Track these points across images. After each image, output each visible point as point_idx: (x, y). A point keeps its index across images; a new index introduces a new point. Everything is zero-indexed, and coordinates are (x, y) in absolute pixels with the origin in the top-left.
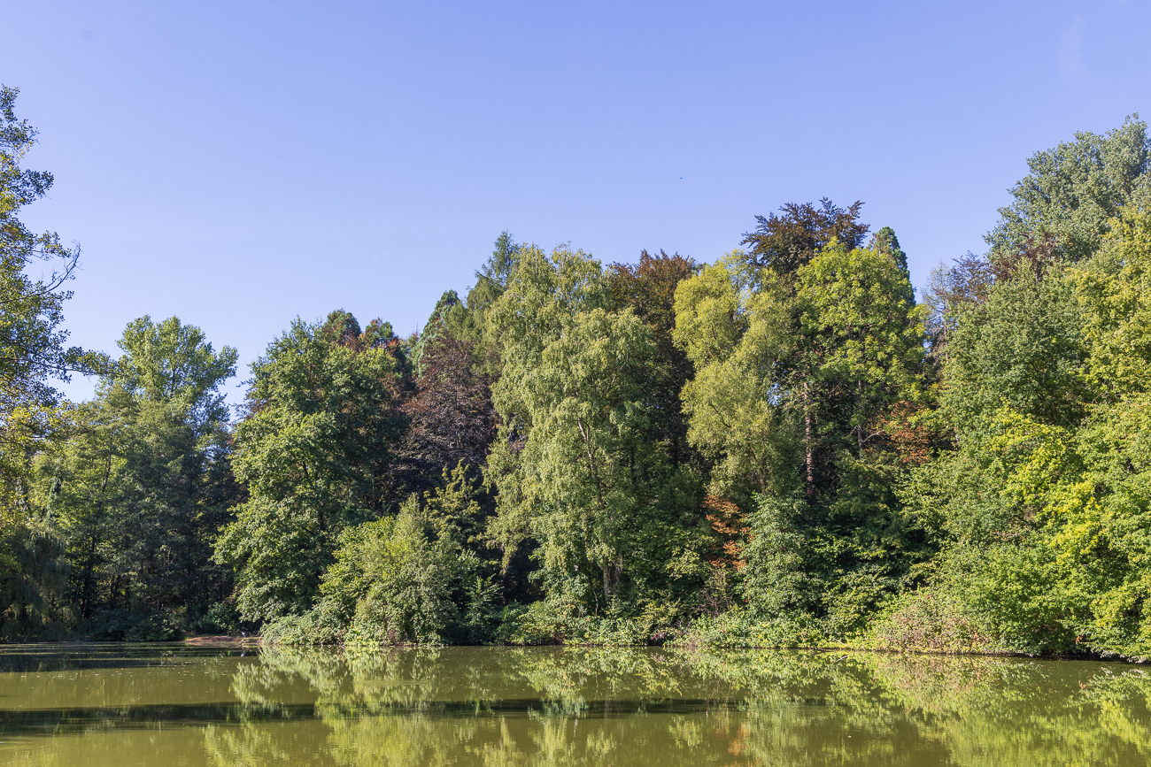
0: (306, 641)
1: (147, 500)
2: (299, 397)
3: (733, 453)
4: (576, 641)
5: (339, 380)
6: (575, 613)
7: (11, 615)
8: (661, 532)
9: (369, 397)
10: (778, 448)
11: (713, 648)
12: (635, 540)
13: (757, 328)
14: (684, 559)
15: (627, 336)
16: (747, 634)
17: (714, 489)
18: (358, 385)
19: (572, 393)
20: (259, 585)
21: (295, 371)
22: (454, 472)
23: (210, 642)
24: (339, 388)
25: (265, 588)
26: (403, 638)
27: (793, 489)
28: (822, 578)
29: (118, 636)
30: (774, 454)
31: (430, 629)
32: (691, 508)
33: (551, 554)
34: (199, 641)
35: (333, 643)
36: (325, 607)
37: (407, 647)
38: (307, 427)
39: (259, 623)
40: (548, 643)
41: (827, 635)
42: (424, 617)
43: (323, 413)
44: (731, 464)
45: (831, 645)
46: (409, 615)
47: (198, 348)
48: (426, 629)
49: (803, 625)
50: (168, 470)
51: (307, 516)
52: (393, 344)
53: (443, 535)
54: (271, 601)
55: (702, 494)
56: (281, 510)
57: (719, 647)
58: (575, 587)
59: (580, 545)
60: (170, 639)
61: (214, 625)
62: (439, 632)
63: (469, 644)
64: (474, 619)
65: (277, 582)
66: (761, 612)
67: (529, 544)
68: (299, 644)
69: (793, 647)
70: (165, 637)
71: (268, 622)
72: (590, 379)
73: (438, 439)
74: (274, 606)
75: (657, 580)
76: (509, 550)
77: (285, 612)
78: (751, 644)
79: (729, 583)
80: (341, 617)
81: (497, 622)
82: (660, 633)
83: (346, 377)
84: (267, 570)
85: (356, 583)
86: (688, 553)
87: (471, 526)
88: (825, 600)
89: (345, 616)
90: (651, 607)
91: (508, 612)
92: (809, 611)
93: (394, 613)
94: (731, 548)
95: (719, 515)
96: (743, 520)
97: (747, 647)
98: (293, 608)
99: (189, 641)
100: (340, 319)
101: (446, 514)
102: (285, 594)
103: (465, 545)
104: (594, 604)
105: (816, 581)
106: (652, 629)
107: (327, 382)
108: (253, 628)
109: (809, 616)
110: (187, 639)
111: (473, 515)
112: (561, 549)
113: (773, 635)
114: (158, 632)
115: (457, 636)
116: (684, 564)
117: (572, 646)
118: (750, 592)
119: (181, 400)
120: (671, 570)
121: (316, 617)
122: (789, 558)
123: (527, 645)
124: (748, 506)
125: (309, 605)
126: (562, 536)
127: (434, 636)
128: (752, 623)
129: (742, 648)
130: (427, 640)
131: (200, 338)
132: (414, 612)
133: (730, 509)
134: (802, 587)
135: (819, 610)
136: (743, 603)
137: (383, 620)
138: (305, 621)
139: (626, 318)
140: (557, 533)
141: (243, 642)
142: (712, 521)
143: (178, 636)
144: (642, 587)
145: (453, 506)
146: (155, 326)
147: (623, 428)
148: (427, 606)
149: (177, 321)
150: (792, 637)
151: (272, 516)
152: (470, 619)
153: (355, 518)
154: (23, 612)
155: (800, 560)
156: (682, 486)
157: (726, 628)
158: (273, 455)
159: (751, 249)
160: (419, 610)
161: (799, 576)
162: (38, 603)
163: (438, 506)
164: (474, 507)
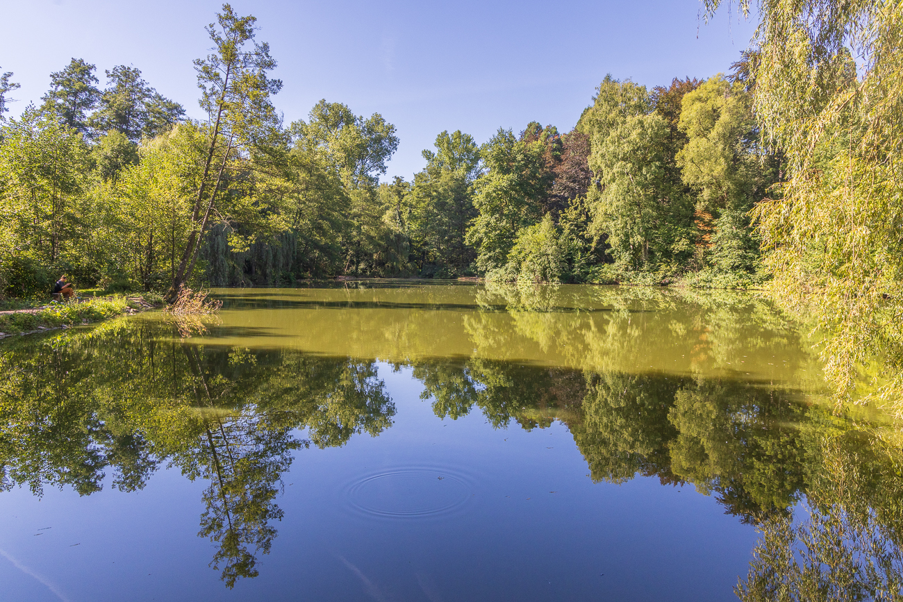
0: (501, 280)
1: (439, 217)
2: (501, 167)
3: (708, 187)
4: (625, 283)
5: (519, 157)
6: (627, 269)
7: (388, 266)
8: (670, 230)
9: (533, 165)
10: (735, 184)
11: (691, 288)
12: (657, 234)
13: (725, 117)
14: (681, 243)
15: (652, 127)
16: (711, 281)
17: (699, 207)
18: (528, 160)
19: (623, 159)
20: (485, 255)
21: (498, 154)
22: (574, 201)
23: (468, 280)
24: (520, 162)
25: (487, 256)
26: (542, 280)
27: (742, 206)
28: (754, 253)
29: (431, 276)
30: (732, 187)
31: (555, 276)
32: (689, 218)
33: (613, 240)
34: (463, 279)
35: (513, 281)
36: (511, 264)
37: (544, 283)
38: (503, 181)
39: (485, 272)
40: (612, 283)
41: (754, 283)
42: (552, 270)
43: (511, 174)
44: (706, 194)
45: (756, 287)
46: (545, 269)
47: (470, 146)
48: (553, 276)
49: (741, 277)
50: (447, 203)
51: (504, 223)
52: (556, 138)
53: (566, 231)
54: (490, 262)
55: (693, 210)
56: (492, 221)
57: (695, 287)
58: (626, 257)
59: (627, 235)
60: (451, 278)
61: (471, 272)
62: (559, 277)
63: (575, 283)
64: (577, 271)
65: (492, 254)
66: (720, 270)
67: (604, 237)
68: (499, 281)
69: (734, 288)
70: (449, 277)
71: (488, 271)
72: (634, 151)
73: (571, 184)
74: (491, 264)
75: (667, 254)
76: (596, 239)
77: (496, 267)
78: (713, 286)
79: (704, 255)
80: (517, 269)
81: (587, 273)
82: (667, 280)
83: (522, 156)
84: (489, 249)
85: (523, 254)
86: (683, 240)
87: (582, 227)
88: (754, 265)
89: (518, 270)
90: (663, 267)
91: (593, 269)
92: (746, 270)
93: (538, 268)
94: (707, 237)
95: (702, 220)
96: (713, 223)
97: (710, 288)
98: (499, 266)
99: (459, 279)
100: (533, 126)
101: (570, 221)
102: (496, 260)
103: (577, 236)
104: (636, 264)
105: (751, 255)
106: (663, 278)
107: (514, 160)
108: (482, 274)
109: (745, 273)
110: (459, 278)
111: (583, 222)
112: (617, 238)
113: (724, 282)
114: (447, 275)
115: (568, 279)
116: (681, 245)
117: (624, 285)
118: (714, 260)
119: (462, 170)
120: (673, 249)
121: (506, 269)
122: (734, 243)
123: (600, 284)
124: (716, 215)
125: (503, 264)
126: (618, 232)
127: (556, 279)
128: (715, 276)
129: (707, 288)
130: (553, 281)
131: (470, 140)
132: (547, 268)
133: (707, 217)
134: (743, 257)
135: (751, 270)
136: (712, 266)
137: (533, 271)
138: (502, 271)
139: (652, 118)
140: (616, 231)
141: (479, 280)
142: (698, 223)
143: (455, 276)
144: (660, 257)
145: (573, 217)
146: (450, 136)
147: (650, 176)
148: (553, 265)
149: (459, 132)
150: (734, 283)
151: (489, 223)
152: (575, 271)
153: (526, 223)
154: (392, 265)
155: (741, 243)
156: (683, 205)
157: (700, 278)
158: (488, 195)
159: (736, 71)
160: (550, 267)
161: (740, 252)
162: (398, 262)
163: (565, 218)
164: (583, 218)
